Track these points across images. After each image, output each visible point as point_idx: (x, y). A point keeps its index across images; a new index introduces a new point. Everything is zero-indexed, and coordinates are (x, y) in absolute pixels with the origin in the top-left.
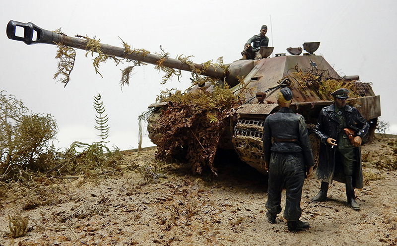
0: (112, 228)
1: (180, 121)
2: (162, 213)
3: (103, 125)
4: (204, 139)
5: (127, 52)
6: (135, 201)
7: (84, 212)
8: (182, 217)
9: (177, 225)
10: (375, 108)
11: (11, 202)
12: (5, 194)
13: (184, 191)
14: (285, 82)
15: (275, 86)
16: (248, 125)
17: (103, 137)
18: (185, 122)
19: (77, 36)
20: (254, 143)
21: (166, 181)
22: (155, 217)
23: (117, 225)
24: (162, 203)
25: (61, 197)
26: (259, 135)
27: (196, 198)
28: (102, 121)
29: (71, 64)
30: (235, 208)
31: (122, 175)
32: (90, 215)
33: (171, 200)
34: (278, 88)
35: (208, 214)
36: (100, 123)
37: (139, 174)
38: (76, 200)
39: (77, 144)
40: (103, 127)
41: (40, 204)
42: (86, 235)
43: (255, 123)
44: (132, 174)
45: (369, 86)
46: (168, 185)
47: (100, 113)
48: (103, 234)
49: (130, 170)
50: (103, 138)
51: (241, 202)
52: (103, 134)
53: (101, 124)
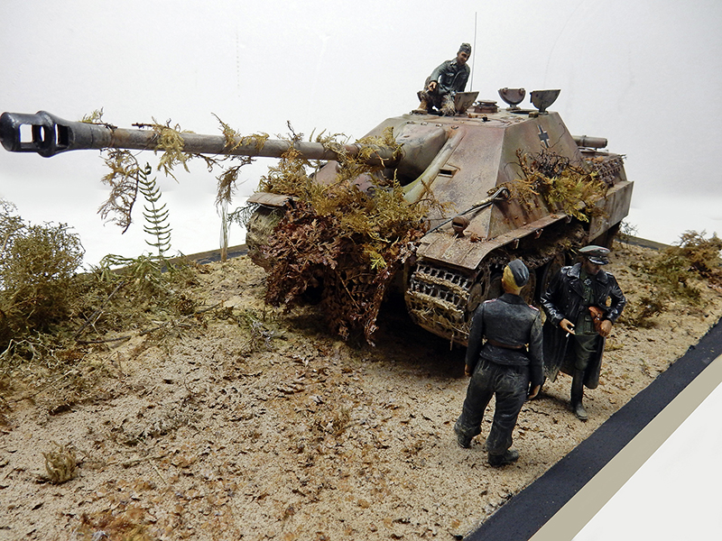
0: (216, 459)
1: (313, 247)
2: (294, 424)
3: (159, 225)
4: (354, 284)
5: (230, 146)
6: (242, 394)
7: (164, 425)
8: (328, 437)
9: (321, 454)
10: (622, 206)
11: (23, 399)
12: (8, 385)
13: (321, 371)
14: (500, 195)
15: (484, 202)
16: (435, 279)
17: (161, 248)
18: (322, 252)
19: (137, 125)
20: (443, 310)
21: (286, 345)
22: (283, 433)
23: (225, 451)
24: (288, 399)
25: (111, 385)
26: (453, 299)
27: (341, 388)
28: (158, 217)
29: (132, 188)
30: (406, 412)
31: (206, 327)
32: (174, 428)
33: (302, 391)
34: (487, 205)
35: (367, 427)
36: (153, 220)
37: (236, 326)
38: (140, 393)
39: (112, 259)
40: (160, 228)
41: (77, 402)
42: (179, 476)
43: (448, 277)
44: (224, 327)
45: (621, 161)
46: (290, 357)
47: (152, 201)
48: (207, 475)
49: (219, 318)
50: (161, 251)
51: (413, 399)
52: (161, 242)
53: (156, 222)
